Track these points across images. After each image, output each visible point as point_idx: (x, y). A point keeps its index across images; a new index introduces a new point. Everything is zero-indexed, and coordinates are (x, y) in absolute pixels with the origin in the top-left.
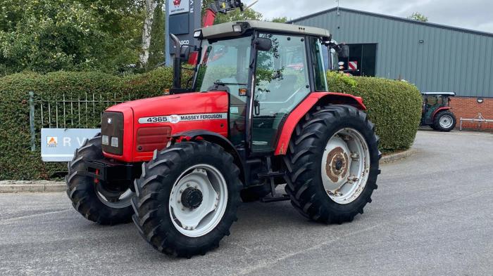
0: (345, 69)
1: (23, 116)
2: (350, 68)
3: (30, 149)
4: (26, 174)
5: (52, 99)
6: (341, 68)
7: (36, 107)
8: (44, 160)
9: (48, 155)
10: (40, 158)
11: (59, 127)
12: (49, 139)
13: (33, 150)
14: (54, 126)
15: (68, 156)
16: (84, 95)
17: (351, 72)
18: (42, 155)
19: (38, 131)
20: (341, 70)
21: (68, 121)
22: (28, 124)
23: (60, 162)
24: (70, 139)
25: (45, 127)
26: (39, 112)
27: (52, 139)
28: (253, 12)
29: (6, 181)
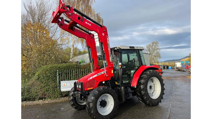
1: (55, 78)
3: (57, 88)
9: (63, 90)
10: (60, 90)
11: (66, 80)
12: (63, 84)
14: (64, 80)
15: (69, 89)
19: (60, 82)
21: (69, 78)
22: (57, 80)
24: (69, 84)
25: (62, 81)
26: (60, 76)
27: (64, 84)
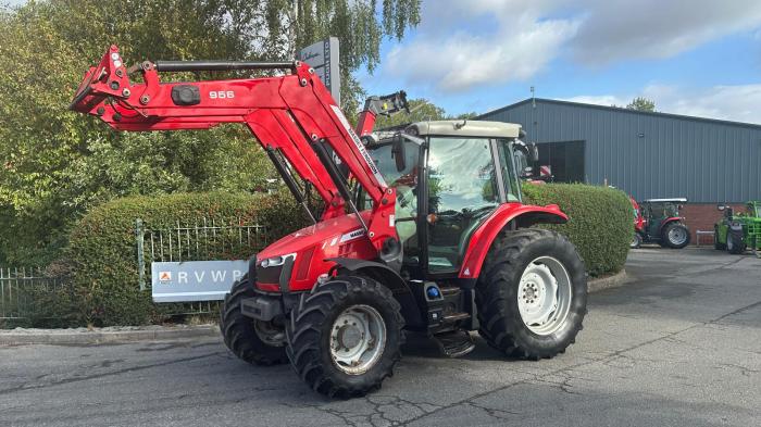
0: (536, 175)
1: (130, 248)
2: (542, 174)
3: (139, 287)
4: (134, 318)
5: (164, 227)
6: (528, 174)
7: (147, 237)
8: (156, 300)
9: (160, 295)
10: (150, 299)
11: (173, 260)
12: (161, 274)
13: (142, 289)
14: (167, 259)
16: (202, 220)
17: (544, 179)
18: (153, 295)
19: (148, 266)
20: (528, 177)
21: (185, 253)
22: (136, 258)
23: (175, 303)
24: (186, 274)
25: (156, 261)
26: (150, 244)
27: (165, 275)
28: (433, 108)
29: (111, 328)
